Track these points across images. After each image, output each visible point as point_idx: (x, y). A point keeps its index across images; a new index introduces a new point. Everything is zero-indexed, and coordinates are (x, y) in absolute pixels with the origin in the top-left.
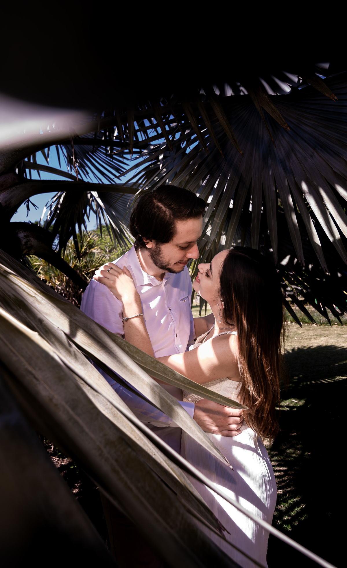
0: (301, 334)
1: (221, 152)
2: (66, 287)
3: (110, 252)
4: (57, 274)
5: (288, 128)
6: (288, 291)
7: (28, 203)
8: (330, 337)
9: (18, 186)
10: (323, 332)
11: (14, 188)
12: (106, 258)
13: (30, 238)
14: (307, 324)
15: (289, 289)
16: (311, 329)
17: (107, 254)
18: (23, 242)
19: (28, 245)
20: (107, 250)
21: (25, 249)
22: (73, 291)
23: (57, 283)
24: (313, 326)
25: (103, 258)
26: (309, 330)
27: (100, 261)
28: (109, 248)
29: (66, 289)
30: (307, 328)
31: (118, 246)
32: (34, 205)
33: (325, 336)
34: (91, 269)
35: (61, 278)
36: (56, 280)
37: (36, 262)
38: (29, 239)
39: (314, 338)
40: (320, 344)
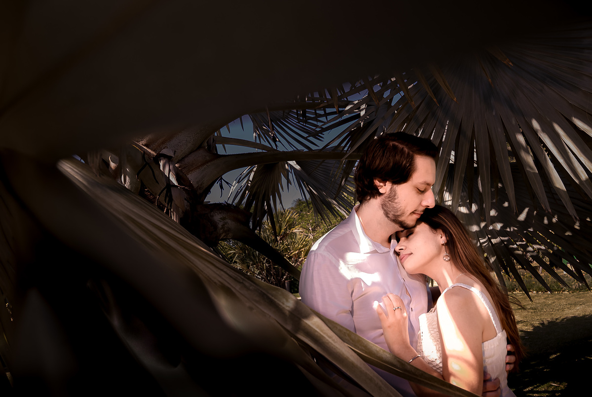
0: (551, 304)
1: (435, 100)
2: (267, 276)
3: (314, 230)
4: (256, 261)
5: (510, 63)
6: (529, 252)
7: (221, 181)
8: (587, 305)
9: (209, 164)
10: (578, 300)
11: (205, 166)
12: (309, 238)
13: (227, 220)
14: (557, 292)
15: (530, 249)
16: (563, 297)
17: (311, 233)
18: (220, 226)
19: (226, 229)
20: (310, 229)
21: (222, 233)
22: (275, 279)
23: (256, 272)
24: (564, 294)
25: (306, 238)
26: (560, 298)
27: (303, 242)
28: (312, 225)
29: (267, 278)
30: (557, 297)
31: (322, 223)
32: (227, 183)
33: (581, 305)
34: (293, 252)
35: (261, 266)
36: (255, 269)
37: (231, 250)
38: (225, 221)
39: (568, 308)
40: (576, 314)
